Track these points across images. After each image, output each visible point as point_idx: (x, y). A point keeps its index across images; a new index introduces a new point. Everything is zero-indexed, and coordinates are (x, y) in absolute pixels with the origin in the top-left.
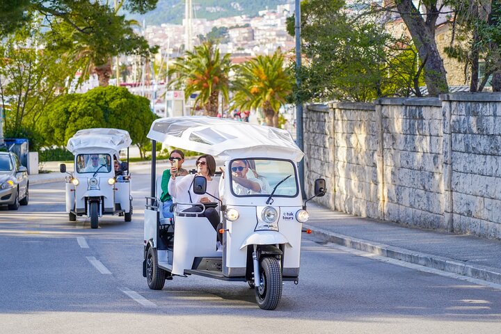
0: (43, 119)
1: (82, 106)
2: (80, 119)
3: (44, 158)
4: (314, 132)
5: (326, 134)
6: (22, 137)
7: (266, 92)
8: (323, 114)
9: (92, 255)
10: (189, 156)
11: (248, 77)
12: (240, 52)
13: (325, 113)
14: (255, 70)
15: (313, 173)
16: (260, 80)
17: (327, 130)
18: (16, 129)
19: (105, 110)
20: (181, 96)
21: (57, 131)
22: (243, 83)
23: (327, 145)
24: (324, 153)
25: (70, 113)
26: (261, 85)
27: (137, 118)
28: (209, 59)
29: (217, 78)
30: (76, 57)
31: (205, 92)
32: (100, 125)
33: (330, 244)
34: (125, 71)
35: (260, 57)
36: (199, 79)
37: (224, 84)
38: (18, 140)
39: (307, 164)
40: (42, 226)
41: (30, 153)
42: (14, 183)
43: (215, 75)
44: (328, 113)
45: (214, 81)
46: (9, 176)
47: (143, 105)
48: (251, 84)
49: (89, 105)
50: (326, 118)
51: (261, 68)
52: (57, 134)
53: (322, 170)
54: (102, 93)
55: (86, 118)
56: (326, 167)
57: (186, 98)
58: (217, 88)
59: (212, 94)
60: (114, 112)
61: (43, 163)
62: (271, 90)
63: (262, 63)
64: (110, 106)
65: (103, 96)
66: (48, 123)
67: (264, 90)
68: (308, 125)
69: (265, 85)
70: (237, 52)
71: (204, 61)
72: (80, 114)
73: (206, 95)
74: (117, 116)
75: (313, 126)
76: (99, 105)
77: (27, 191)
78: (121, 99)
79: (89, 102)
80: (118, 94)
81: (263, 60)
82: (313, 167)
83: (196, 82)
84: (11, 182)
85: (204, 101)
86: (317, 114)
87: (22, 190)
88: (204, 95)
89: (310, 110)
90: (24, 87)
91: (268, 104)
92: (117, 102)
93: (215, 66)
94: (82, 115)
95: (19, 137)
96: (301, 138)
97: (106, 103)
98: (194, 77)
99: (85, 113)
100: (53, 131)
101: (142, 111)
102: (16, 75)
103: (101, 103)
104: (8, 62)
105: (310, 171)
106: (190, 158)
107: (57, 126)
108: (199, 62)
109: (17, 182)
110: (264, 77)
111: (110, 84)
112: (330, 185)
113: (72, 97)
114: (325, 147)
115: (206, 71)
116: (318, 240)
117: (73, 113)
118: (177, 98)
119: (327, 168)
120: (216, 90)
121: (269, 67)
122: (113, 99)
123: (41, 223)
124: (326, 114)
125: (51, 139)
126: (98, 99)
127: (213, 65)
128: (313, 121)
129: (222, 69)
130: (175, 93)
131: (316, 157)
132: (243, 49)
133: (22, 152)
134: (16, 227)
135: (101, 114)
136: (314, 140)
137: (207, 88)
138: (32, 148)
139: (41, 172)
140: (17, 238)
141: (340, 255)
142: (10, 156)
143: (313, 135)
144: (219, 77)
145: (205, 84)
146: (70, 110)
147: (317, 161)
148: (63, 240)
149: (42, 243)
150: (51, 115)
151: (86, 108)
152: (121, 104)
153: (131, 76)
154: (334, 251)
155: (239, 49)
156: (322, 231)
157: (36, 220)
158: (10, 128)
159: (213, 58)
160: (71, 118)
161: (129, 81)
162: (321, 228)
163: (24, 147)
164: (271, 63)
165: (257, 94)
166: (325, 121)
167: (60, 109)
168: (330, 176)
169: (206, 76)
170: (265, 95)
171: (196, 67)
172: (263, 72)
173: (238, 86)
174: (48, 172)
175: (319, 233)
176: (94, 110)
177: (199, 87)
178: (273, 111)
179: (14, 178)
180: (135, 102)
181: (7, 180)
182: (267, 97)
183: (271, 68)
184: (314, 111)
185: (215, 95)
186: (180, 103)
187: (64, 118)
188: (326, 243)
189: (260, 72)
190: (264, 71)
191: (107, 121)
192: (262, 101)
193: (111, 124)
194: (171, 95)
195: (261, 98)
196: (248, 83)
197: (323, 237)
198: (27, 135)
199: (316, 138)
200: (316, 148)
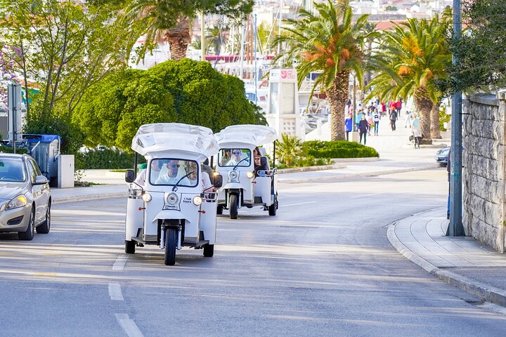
0: (84, 106)
1: (142, 88)
2: (139, 108)
3: (84, 163)
4: (477, 136)
5: (494, 139)
6: (51, 133)
7: (421, 74)
8: (490, 108)
9: (125, 312)
10: (301, 165)
11: (394, 50)
12: (390, 13)
13: (493, 106)
14: (404, 40)
15: (475, 197)
16: (411, 55)
17: (495, 133)
18: (43, 120)
19: (177, 94)
20: (292, 77)
21: (106, 124)
22: (386, 59)
23: (495, 156)
24: (491, 167)
25: (126, 98)
26: (414, 63)
27: (224, 108)
28: (335, 23)
29: (346, 51)
30: (139, 16)
31: (329, 71)
32: (169, 117)
33: (487, 305)
34: (217, 39)
35: (413, 21)
36: (320, 52)
37: (358, 60)
38: (46, 137)
39: (467, 183)
40: (63, 266)
41: (62, 156)
42: (28, 200)
43: (344, 47)
44: (498, 107)
45: (342, 56)
46: (20, 189)
47: (233, 88)
48: (399, 60)
49: (154, 88)
50: (495, 114)
51: (414, 38)
52: (105, 129)
53: (487, 191)
54: (173, 70)
55: (149, 107)
56: (492, 189)
57: (300, 79)
58: (347, 65)
59: (338, 74)
60: (189, 99)
61: (82, 171)
62: (428, 70)
63: (415, 30)
64: (185, 90)
65: (174, 75)
66: (92, 112)
67: (418, 70)
68: (468, 125)
69: (420, 63)
70: (386, 13)
71: (328, 26)
72: (139, 100)
73: (330, 76)
74: (194, 104)
75: (477, 126)
76: (169, 88)
77: (48, 213)
78: (201, 79)
79: (153, 82)
80: (197, 72)
81: (417, 26)
82: (474, 188)
83: (316, 57)
84: (23, 199)
85: (327, 84)
86: (482, 108)
87: (41, 210)
88: (326, 76)
89: (472, 102)
90: (56, 60)
91: (422, 91)
92: (196, 83)
93: (344, 33)
94: (142, 101)
95: (46, 132)
96: (458, 143)
97: (179, 84)
98: (313, 50)
99: (146, 99)
100: (99, 124)
101: (231, 98)
102: (45, 40)
103: (171, 84)
104: (33, 22)
105: (471, 194)
106: (302, 169)
107: (106, 118)
108: (321, 27)
109: (32, 198)
110: (417, 51)
111: (187, 57)
112: (498, 216)
113: (129, 76)
114: (492, 158)
115: (331, 41)
116: (471, 299)
117: (129, 99)
118: (286, 80)
119: (494, 190)
120: (346, 69)
121: (425, 36)
122: (189, 79)
123: (62, 260)
124: (495, 109)
125: (97, 136)
126: (167, 78)
127: (341, 32)
128: (477, 119)
129: (355, 38)
130: (282, 73)
131: (479, 172)
132: (395, 9)
133: (51, 155)
134: (23, 266)
135: (171, 100)
136: (477, 147)
137: (332, 66)
138: (65, 149)
139: (77, 185)
140: (20, 282)
141: (497, 322)
142: (23, 161)
143: (476, 139)
144: (351, 50)
145: (328, 60)
146: (125, 93)
147: (481, 179)
148: (88, 287)
149: (55, 291)
150: (97, 101)
151: (148, 91)
152: (201, 86)
153: (227, 45)
154: (491, 316)
155: (387, 9)
156: (478, 285)
157: (56, 256)
158: (35, 118)
159: (340, 22)
160: (127, 105)
161: (224, 52)
162: (477, 280)
163: (53, 147)
164: (430, 31)
165: (406, 76)
166: (493, 119)
167: (110, 92)
168: (497, 202)
169: (331, 48)
170: (419, 79)
171: (315, 34)
172: (416, 44)
173: (378, 63)
174: (88, 185)
175: (473, 287)
176: (160, 94)
177: (321, 64)
178: (430, 102)
179: (29, 194)
180: (221, 85)
181: (18, 195)
182: (423, 81)
183: (429, 38)
184: (479, 104)
185: (343, 76)
186: (291, 87)
187: (116, 105)
188: (482, 302)
189: (412, 44)
190: (419, 42)
191: (179, 111)
192: (414, 87)
193: (185, 115)
194: (276, 76)
195: (413, 83)
196: (394, 59)
197: (478, 294)
198: (58, 130)
199: (480, 143)
200: (480, 159)
